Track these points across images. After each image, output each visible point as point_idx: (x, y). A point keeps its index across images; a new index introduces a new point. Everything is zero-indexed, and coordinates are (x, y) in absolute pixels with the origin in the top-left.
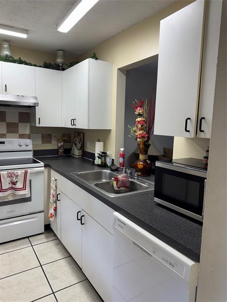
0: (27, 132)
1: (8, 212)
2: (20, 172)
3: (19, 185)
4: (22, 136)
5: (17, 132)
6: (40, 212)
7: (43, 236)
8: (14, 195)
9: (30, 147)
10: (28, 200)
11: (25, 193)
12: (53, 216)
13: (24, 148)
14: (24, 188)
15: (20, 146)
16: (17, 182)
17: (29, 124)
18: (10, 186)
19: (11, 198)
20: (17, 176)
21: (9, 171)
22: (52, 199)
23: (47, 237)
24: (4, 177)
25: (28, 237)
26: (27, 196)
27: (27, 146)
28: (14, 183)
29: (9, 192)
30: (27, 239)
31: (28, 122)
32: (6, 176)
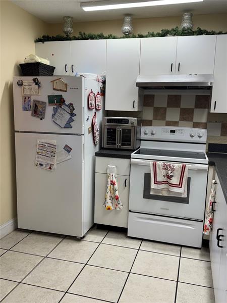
0: (204, 120)
1: (161, 209)
2: (177, 166)
3: (175, 181)
4: (196, 125)
5: (191, 120)
6: (198, 221)
7: (198, 252)
8: (169, 191)
9: (204, 139)
10: (185, 201)
11: (181, 191)
12: (208, 229)
13: (196, 139)
14: (180, 185)
15: (192, 136)
16: (172, 176)
17: (207, 110)
18: (165, 179)
19: (165, 194)
20: (173, 170)
21: (166, 163)
22: (209, 207)
23: (202, 255)
24: (159, 168)
25: (181, 246)
26: (183, 196)
27: (200, 137)
28: (170, 177)
29: (164, 186)
30: (179, 248)
31: (205, 108)
32: (161, 168)
